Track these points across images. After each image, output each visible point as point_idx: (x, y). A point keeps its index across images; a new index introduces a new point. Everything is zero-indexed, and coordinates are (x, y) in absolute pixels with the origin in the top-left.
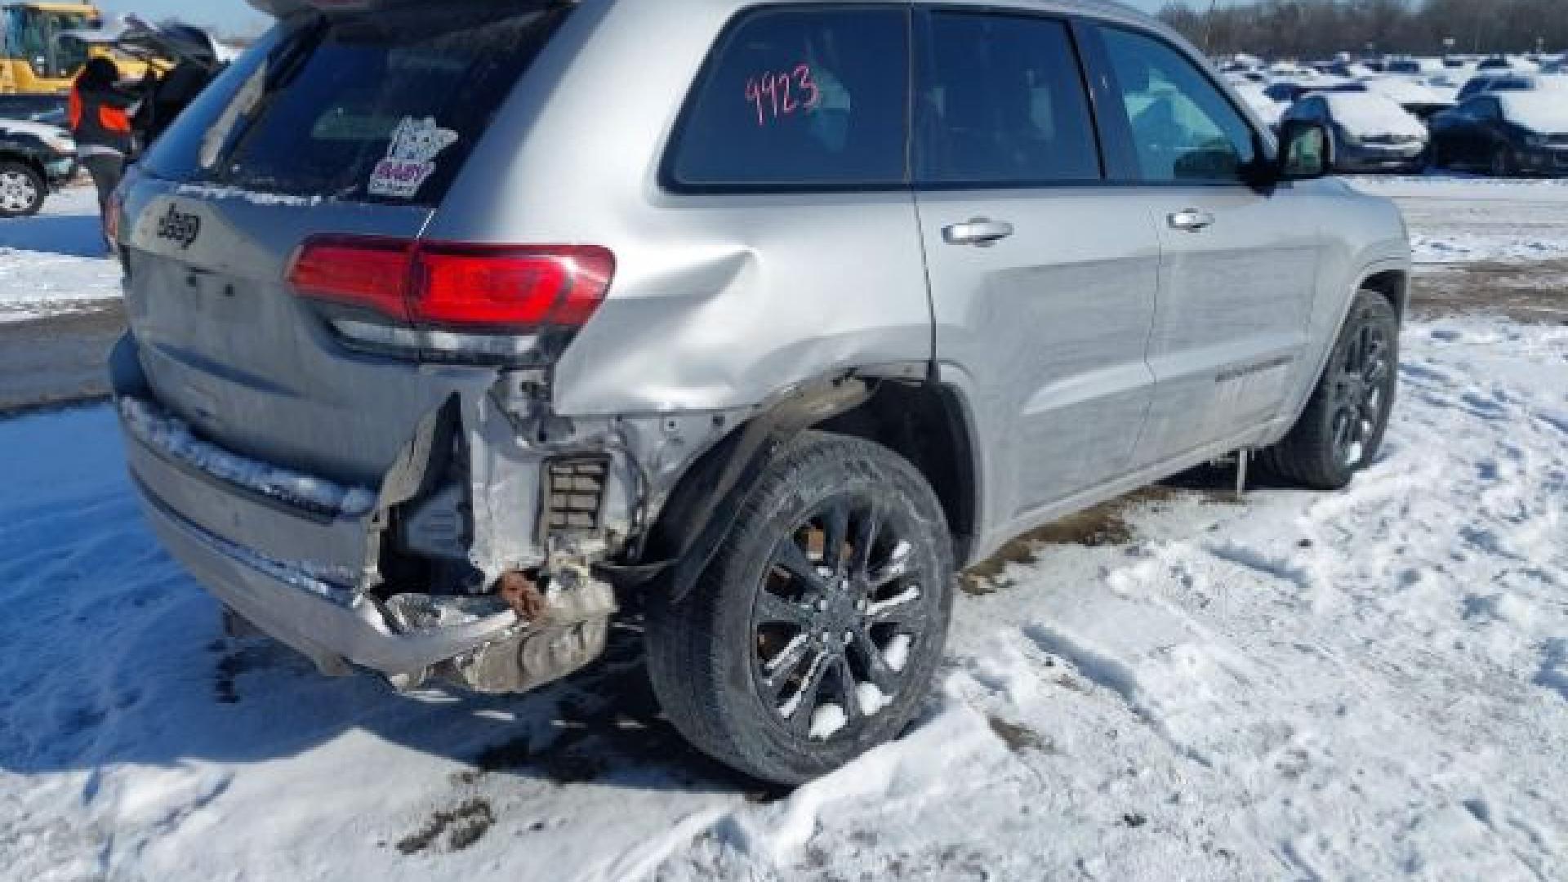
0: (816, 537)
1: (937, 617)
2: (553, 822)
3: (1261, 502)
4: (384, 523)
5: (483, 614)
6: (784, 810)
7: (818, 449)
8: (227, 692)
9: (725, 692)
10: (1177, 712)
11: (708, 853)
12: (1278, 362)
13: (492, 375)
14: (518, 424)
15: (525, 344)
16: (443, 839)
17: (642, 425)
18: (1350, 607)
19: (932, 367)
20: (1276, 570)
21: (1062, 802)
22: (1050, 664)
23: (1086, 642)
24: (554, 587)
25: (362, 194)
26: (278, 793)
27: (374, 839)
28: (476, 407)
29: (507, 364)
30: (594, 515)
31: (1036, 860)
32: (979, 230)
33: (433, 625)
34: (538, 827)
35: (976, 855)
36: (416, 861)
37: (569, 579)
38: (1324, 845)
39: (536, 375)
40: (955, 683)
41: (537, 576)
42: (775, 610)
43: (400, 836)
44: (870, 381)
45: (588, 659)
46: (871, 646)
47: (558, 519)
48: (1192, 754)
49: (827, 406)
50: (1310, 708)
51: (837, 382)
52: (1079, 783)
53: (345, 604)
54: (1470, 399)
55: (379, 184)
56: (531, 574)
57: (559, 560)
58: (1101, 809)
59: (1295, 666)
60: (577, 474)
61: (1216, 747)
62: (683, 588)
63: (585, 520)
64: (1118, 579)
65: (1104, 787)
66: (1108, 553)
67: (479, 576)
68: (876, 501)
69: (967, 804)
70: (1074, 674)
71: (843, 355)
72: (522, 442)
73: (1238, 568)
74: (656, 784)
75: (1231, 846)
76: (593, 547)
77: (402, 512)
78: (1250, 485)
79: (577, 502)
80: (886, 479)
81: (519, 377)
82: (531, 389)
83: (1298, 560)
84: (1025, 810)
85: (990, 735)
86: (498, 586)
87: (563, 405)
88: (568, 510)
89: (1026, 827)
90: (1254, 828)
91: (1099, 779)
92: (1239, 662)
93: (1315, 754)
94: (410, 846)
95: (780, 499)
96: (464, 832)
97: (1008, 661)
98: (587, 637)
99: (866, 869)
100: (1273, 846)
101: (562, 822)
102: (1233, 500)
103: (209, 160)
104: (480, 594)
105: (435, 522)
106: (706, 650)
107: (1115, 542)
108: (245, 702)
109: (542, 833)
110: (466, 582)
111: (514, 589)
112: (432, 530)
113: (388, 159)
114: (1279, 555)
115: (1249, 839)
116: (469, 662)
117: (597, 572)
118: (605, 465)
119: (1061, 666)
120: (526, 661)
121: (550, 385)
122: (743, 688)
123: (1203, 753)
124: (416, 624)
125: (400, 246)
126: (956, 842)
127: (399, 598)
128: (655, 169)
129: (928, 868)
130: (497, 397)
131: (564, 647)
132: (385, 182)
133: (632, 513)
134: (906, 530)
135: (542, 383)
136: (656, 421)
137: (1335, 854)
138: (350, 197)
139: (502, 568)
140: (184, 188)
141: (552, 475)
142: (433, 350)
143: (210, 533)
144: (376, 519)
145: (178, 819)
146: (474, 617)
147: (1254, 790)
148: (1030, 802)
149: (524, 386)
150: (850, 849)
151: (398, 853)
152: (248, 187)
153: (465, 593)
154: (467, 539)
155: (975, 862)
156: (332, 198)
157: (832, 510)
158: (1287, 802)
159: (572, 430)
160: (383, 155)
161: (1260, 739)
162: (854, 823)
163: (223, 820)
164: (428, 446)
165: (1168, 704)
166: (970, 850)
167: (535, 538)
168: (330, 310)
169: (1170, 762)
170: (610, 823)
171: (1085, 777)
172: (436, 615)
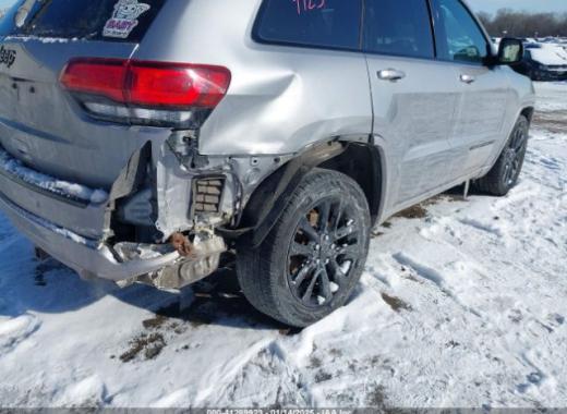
0: (315, 216)
1: (363, 251)
2: (193, 345)
3: (474, 201)
4: (112, 207)
5: (163, 253)
6: (299, 340)
7: (319, 175)
8: (40, 281)
9: (275, 287)
10: (462, 292)
11: (265, 361)
12: (490, 143)
13: (168, 132)
14: (181, 158)
15: (185, 116)
16: (142, 355)
17: (241, 161)
18: (520, 245)
19: (371, 137)
20: (487, 229)
21: (420, 334)
22: (403, 270)
23: (418, 260)
24: (197, 239)
25: (99, 37)
26: (63, 331)
27: (109, 354)
28: (159, 149)
29: (176, 127)
30: (217, 205)
31: (414, 363)
32: (392, 74)
33: (137, 258)
34: (186, 347)
35: (386, 361)
36: (130, 366)
37: (204, 235)
38: (539, 355)
39: (191, 133)
40: (365, 278)
41: (189, 234)
42: (297, 249)
43: (121, 352)
44: (344, 143)
45: (211, 271)
46: (336, 265)
47: (199, 207)
48: (472, 311)
49: (326, 155)
50: (516, 289)
51: (329, 143)
52: (426, 325)
53: (94, 248)
54: (543, 161)
55: (108, 31)
56: (186, 233)
57: (200, 226)
58: (439, 337)
59: (504, 270)
60: (208, 185)
61: (480, 308)
62: (258, 241)
63: (213, 208)
64: (424, 232)
65: (438, 326)
66: (417, 221)
67: (161, 235)
68: (342, 200)
69: (379, 335)
70: (414, 274)
71: (335, 130)
72: (184, 168)
73: (471, 228)
74: (238, 325)
75: (499, 356)
76: (215, 220)
77: (121, 202)
78: (470, 193)
79: (209, 199)
80: (347, 190)
81: (182, 134)
82: (188, 140)
83: (496, 225)
84: (405, 338)
85: (384, 303)
86: (170, 239)
87: (203, 150)
88: (204, 203)
89: (407, 346)
90: (506, 347)
91: (435, 323)
92: (481, 268)
93: (524, 311)
94: (127, 358)
95: (302, 199)
96: (152, 350)
97: (386, 269)
98: (211, 262)
99: (339, 368)
100: (516, 355)
101: (198, 346)
102: (462, 200)
103: (20, 23)
104: (161, 243)
105: (138, 207)
106: (267, 269)
107: (420, 217)
108: (49, 285)
109: (188, 351)
110: (154, 237)
111: (178, 241)
112: (137, 211)
113: (113, 18)
114: (488, 223)
115: (506, 352)
116: (155, 276)
117: (217, 232)
118: (223, 181)
119: (408, 271)
120: (182, 274)
121: (197, 139)
122: (283, 286)
123: (476, 310)
124: (129, 257)
125: (120, 63)
126: (377, 354)
127: (121, 244)
128: (250, 31)
129: (367, 368)
130: (170, 144)
131: (200, 267)
132: (111, 30)
133: (235, 204)
134: (353, 214)
135: (193, 137)
136: (248, 160)
137: (545, 359)
138: (93, 38)
139: (172, 231)
140: (9, 38)
141: (197, 185)
142: (137, 118)
143: (26, 211)
144: (108, 206)
145: (14, 345)
146: (158, 254)
147: (502, 328)
148: (407, 334)
149: (184, 139)
150: (330, 358)
151: (121, 362)
152: (39, 35)
153: (155, 243)
154: (155, 216)
155: (387, 364)
156: (83, 39)
157: (324, 203)
158: (518, 334)
159: (208, 162)
160: (110, 17)
161: (498, 304)
162: (330, 345)
163: (36, 345)
164: (136, 170)
165: (457, 288)
166: (384, 358)
167: (189, 216)
168: (83, 97)
169: (463, 316)
170: (220, 346)
171: (429, 322)
172: (139, 252)
